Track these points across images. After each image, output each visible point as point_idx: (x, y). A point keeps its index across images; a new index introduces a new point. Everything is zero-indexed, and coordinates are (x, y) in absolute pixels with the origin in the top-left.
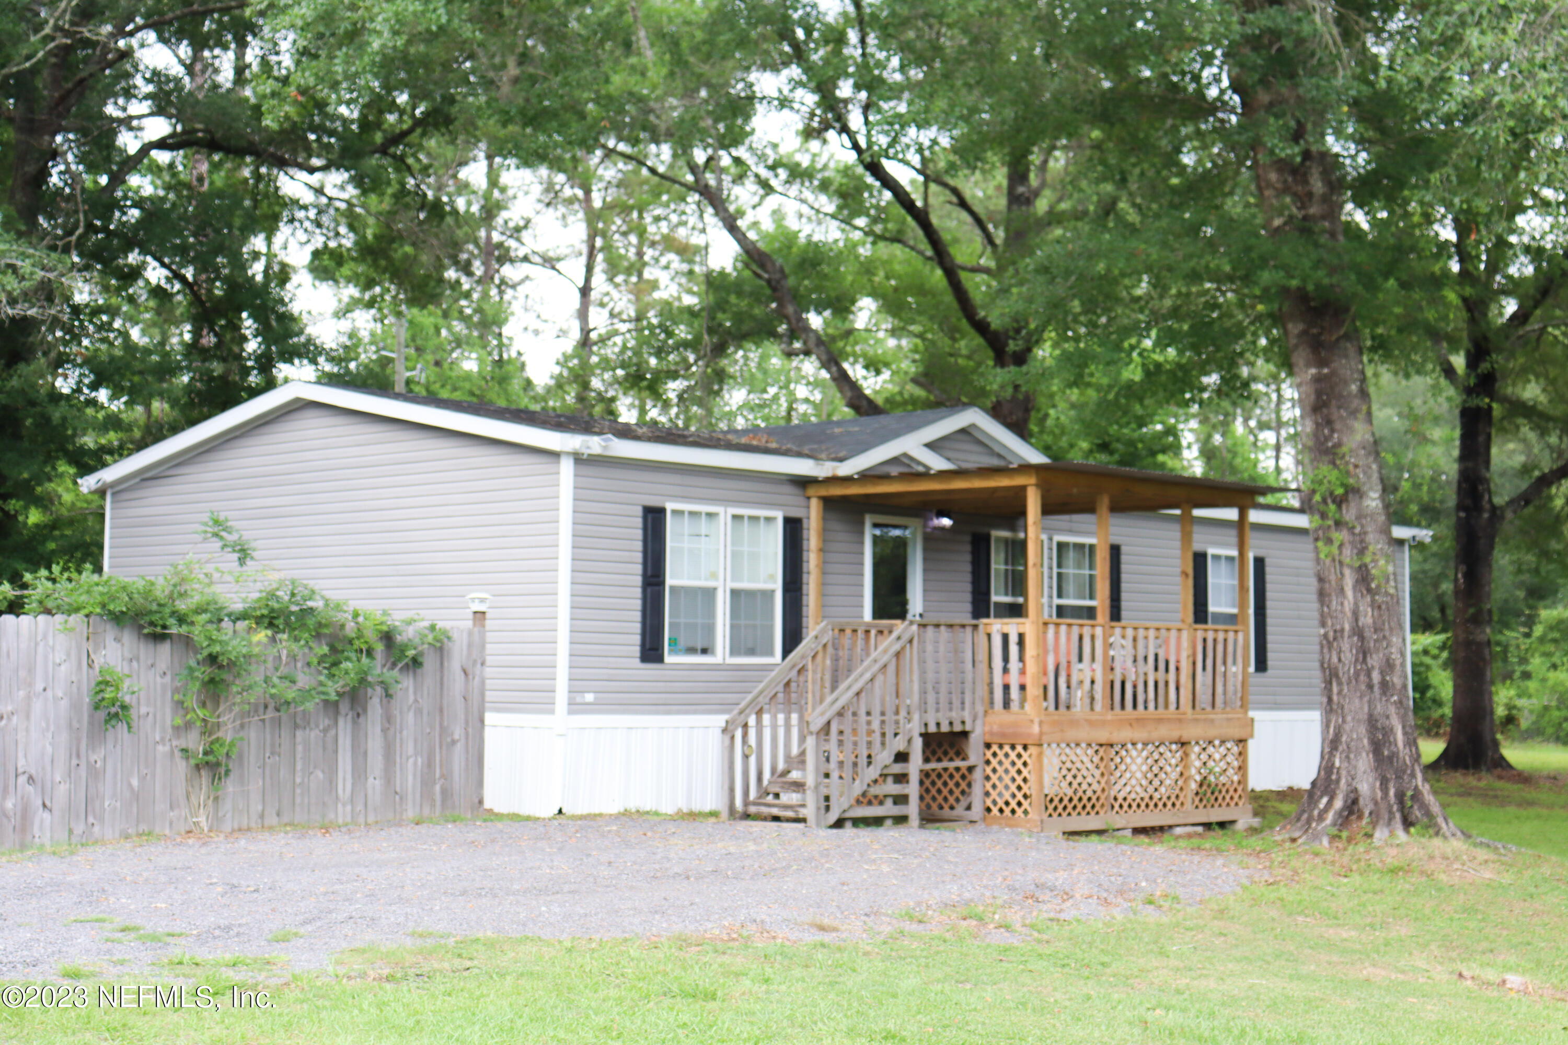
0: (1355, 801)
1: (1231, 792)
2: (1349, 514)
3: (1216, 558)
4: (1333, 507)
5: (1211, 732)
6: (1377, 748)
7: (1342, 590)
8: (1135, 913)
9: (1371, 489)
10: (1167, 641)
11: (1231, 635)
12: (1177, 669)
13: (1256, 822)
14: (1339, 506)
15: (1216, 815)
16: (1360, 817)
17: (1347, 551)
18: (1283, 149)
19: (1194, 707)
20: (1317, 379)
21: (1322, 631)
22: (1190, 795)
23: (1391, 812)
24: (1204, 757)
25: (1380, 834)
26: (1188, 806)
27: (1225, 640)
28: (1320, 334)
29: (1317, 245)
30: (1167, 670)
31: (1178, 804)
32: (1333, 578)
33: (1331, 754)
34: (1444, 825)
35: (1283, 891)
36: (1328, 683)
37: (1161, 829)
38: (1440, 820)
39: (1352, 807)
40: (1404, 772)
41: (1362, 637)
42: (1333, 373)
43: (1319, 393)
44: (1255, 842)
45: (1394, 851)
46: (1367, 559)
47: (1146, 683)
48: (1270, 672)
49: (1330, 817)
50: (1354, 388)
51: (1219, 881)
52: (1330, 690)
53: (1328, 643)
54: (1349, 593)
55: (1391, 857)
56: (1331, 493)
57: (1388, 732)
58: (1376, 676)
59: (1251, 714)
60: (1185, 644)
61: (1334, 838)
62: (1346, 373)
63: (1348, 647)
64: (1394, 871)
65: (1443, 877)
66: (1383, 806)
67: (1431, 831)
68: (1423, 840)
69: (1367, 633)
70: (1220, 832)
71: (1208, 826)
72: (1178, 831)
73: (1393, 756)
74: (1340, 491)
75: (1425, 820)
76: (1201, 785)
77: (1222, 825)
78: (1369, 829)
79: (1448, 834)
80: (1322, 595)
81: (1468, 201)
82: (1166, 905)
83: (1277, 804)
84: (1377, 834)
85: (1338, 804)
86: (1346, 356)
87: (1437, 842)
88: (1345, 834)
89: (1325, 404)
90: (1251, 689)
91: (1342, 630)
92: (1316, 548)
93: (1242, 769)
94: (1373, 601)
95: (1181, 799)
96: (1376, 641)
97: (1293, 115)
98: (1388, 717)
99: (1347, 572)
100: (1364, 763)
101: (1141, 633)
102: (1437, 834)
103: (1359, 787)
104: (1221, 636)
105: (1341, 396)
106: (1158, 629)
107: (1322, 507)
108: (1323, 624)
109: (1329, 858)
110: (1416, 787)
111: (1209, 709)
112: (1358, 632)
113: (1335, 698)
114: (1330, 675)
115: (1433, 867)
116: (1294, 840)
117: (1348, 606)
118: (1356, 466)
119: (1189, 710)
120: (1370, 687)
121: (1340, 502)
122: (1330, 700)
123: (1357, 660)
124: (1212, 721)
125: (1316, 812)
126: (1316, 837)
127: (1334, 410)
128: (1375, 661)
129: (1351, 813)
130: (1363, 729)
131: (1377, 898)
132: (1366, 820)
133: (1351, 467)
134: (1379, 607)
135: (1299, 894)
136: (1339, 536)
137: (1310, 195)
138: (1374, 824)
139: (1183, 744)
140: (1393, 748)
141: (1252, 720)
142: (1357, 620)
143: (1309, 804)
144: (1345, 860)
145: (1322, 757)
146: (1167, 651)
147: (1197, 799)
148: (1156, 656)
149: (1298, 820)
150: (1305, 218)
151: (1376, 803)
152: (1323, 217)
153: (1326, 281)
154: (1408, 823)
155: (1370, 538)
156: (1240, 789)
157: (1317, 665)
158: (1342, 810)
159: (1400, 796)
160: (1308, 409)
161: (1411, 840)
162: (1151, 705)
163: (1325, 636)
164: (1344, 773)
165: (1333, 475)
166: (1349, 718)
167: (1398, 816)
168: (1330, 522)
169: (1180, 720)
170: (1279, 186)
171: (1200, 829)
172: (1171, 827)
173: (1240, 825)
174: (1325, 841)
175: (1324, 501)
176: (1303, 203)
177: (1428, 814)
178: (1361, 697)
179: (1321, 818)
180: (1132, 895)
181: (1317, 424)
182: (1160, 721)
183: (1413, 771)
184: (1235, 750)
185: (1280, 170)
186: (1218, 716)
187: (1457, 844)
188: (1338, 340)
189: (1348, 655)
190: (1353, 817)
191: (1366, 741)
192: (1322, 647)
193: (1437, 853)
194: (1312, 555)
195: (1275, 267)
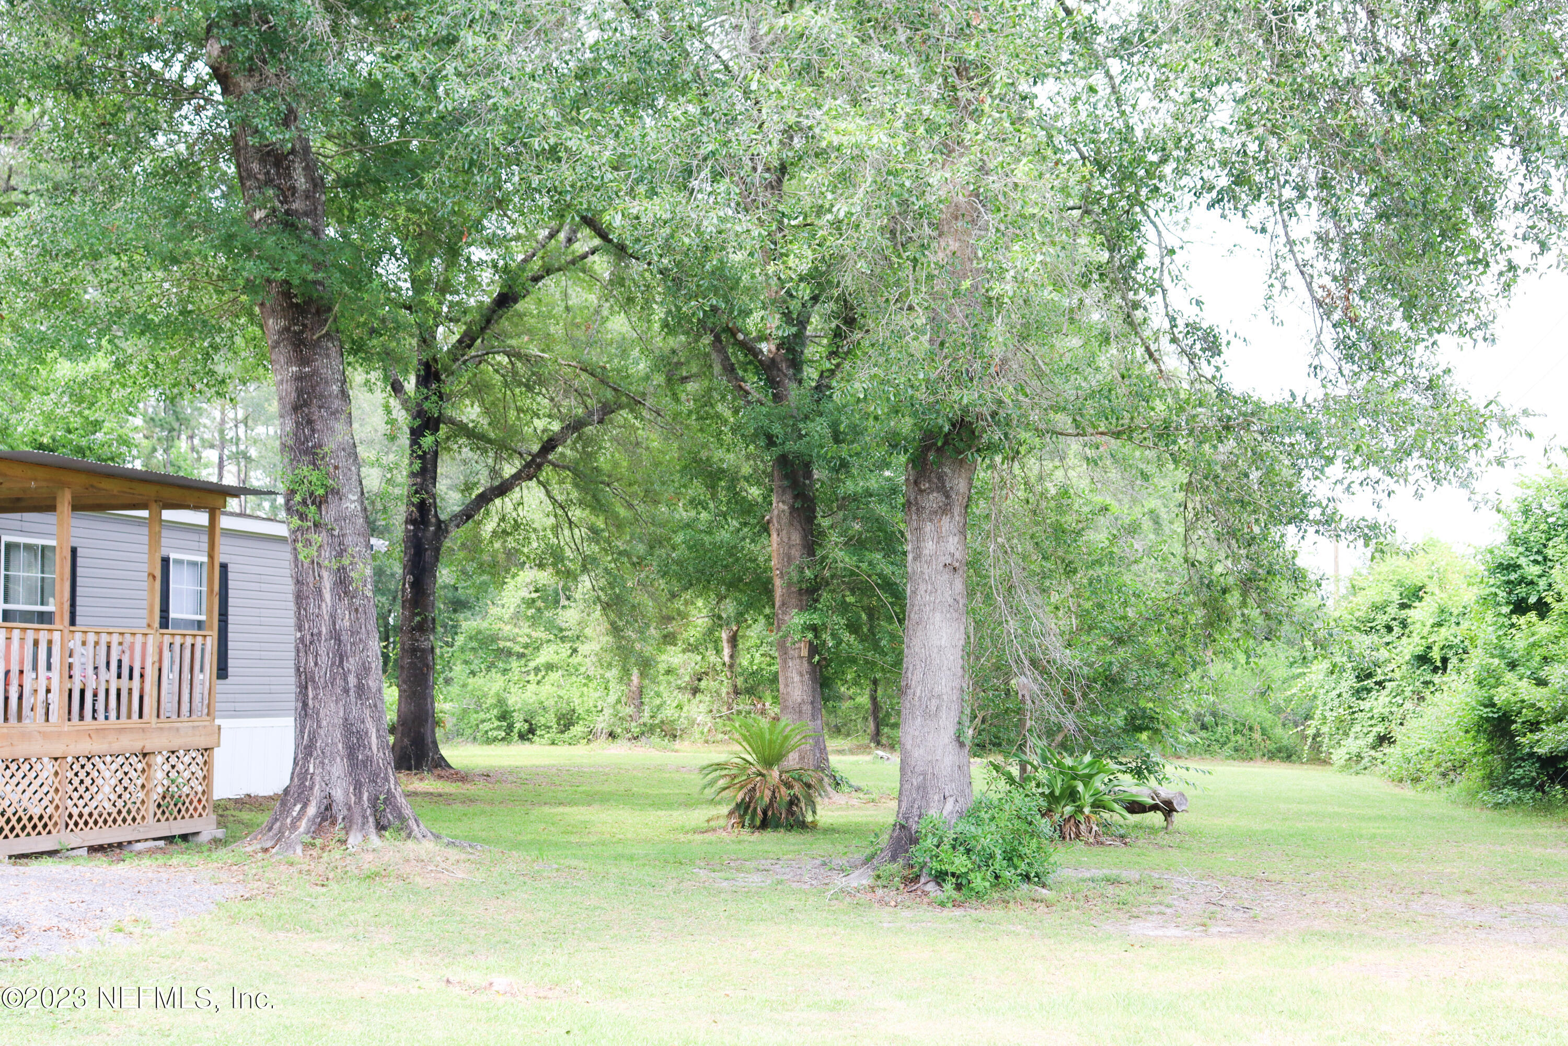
0: (328, 808)
1: (195, 803)
2: (329, 514)
3: (179, 562)
4: (313, 508)
5: (175, 743)
6: (351, 752)
7: (319, 592)
8: (103, 944)
9: (350, 491)
10: (132, 647)
11: (199, 640)
12: (142, 676)
13: (220, 833)
14: (319, 508)
15: (178, 828)
16: (333, 823)
17: (326, 553)
18: (274, 133)
19: (158, 716)
20: (299, 378)
21: (299, 635)
22: (152, 807)
23: (364, 817)
24: (167, 767)
25: (354, 839)
26: (150, 819)
27: (193, 645)
28: (302, 332)
29: (300, 240)
30: (131, 678)
31: (139, 818)
32: (311, 580)
33: (306, 759)
34: (415, 827)
35: (261, 905)
36: (303, 689)
37: (120, 845)
38: (412, 823)
39: (327, 814)
40: (378, 775)
41: (339, 640)
42: (315, 372)
43: (300, 392)
44: (222, 854)
45: (370, 857)
46: (346, 562)
47: (107, 691)
48: (230, 679)
49: (303, 825)
50: (335, 388)
51: (192, 899)
52: (306, 695)
53: (304, 646)
54: (327, 596)
55: (368, 861)
56: (311, 494)
57: (362, 735)
58: (352, 680)
59: (218, 722)
60: (151, 650)
61: (307, 846)
62: (326, 372)
63: (324, 648)
64: (372, 877)
65: (418, 879)
66: (357, 810)
67: (403, 834)
68: (397, 843)
69: (344, 637)
70: (184, 845)
71: (170, 839)
72: (139, 846)
73: (368, 759)
74: (321, 492)
75: (397, 823)
76: (164, 797)
77: (185, 837)
78: (342, 835)
79: (419, 836)
80: (299, 598)
81: (459, 203)
82: (137, 931)
83: (236, 813)
84: (351, 840)
85: (312, 810)
86: (328, 356)
87: (410, 844)
88: (318, 842)
89: (306, 404)
90: (219, 697)
91: (320, 633)
92: (295, 549)
93: (207, 778)
94: (351, 604)
95: (142, 812)
96: (353, 644)
97: (284, 100)
98: (363, 722)
99: (325, 574)
100: (338, 768)
101: (104, 638)
102: (409, 836)
103: (333, 793)
104: (189, 641)
105: (322, 396)
106: (122, 634)
107: (301, 509)
108: (300, 628)
109: (305, 867)
110: (389, 790)
111: (174, 717)
112: (336, 636)
113: (310, 702)
114: (305, 681)
115: (408, 870)
116: (266, 850)
117: (326, 609)
118: (336, 468)
119: (154, 719)
120: (346, 691)
121: (319, 503)
122: (305, 705)
123: (333, 664)
124: (178, 729)
125: (289, 821)
126: (290, 846)
127: (314, 409)
128: (351, 664)
129: (324, 819)
130: (338, 734)
131: (357, 906)
132: (340, 825)
133: (331, 469)
134: (357, 610)
135: (277, 908)
136: (318, 538)
137: (293, 189)
138: (347, 830)
139: (145, 755)
140: (367, 752)
141: (219, 728)
142: (334, 624)
143: (281, 813)
144: (321, 868)
145: (296, 763)
146: (132, 658)
147: (159, 812)
148: (120, 661)
149: (270, 829)
150: (287, 212)
151: (349, 809)
152: (306, 214)
153: (311, 277)
154: (381, 827)
155: (348, 540)
156: (204, 799)
157: (292, 671)
158: (316, 816)
159: (374, 801)
160: (288, 407)
161: (386, 843)
162: (113, 714)
163: (302, 639)
164: (317, 779)
165: (314, 476)
166: (324, 723)
167: (371, 819)
168: (310, 524)
169: (143, 730)
170: (261, 177)
171: (161, 843)
172: (130, 843)
173: (205, 837)
174: (299, 849)
175: (304, 502)
176: (285, 197)
177: (401, 817)
178: (337, 702)
179: (294, 826)
180: (98, 923)
181: (297, 423)
182: (122, 730)
183: (386, 774)
184: (200, 760)
185: (263, 161)
186: (184, 725)
187: (429, 845)
188: (319, 338)
189: (325, 658)
190: (326, 823)
191: (340, 746)
192: (298, 651)
193: (412, 856)
194: (290, 556)
195: (259, 257)
